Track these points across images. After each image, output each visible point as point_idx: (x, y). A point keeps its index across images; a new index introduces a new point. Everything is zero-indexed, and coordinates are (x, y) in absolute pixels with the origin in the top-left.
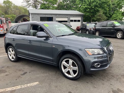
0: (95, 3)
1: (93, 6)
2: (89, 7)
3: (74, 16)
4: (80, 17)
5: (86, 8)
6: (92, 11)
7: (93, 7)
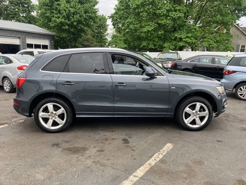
0: (78, 16)
1: (75, 21)
2: (67, 21)
3: (35, 35)
4: (48, 39)
5: (61, 23)
6: (72, 30)
7: (75, 23)
